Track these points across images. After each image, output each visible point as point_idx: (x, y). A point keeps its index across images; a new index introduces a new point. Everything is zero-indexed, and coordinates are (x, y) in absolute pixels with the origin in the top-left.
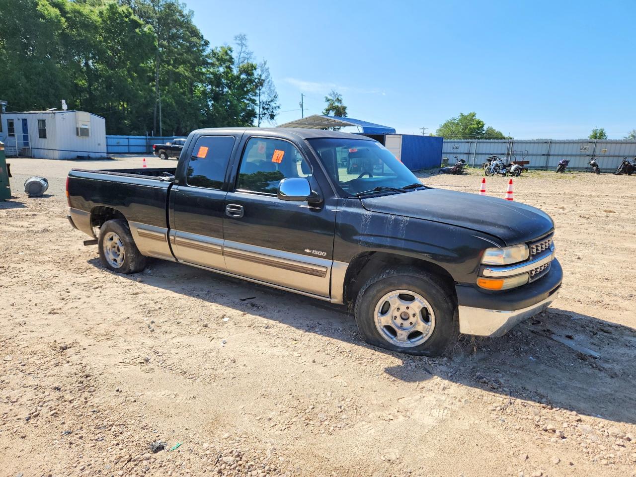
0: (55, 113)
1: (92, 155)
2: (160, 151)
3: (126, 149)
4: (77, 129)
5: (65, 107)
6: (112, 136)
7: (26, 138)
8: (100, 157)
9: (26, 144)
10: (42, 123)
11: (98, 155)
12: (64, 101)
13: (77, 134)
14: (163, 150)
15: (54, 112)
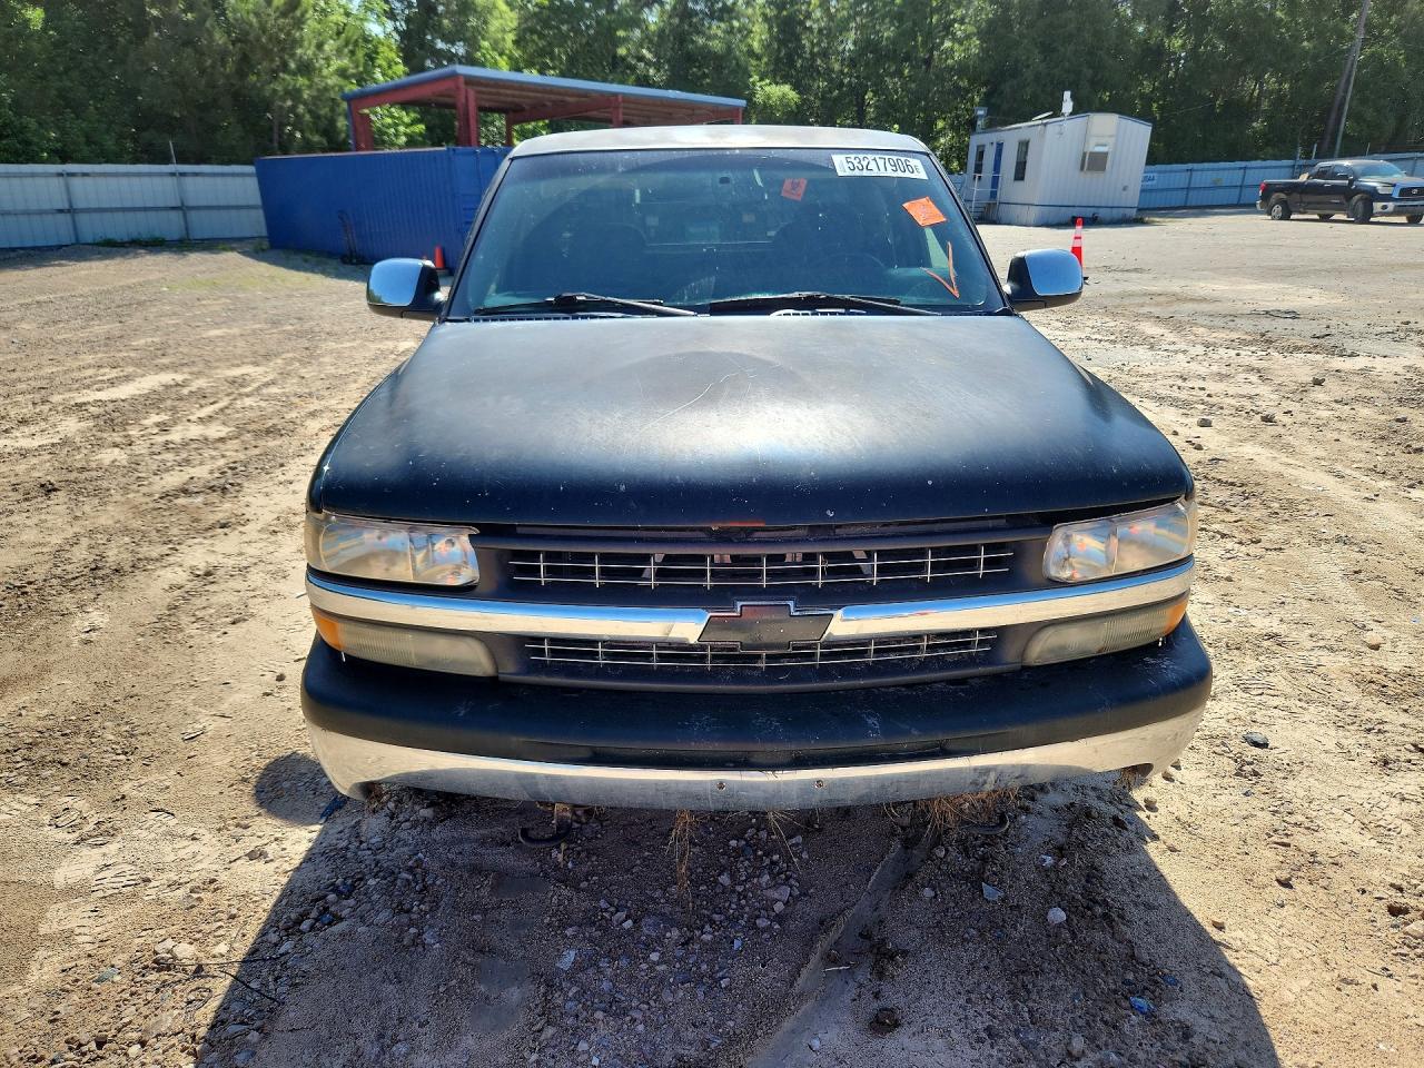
0: (1045, 125)
1: (1102, 213)
2: (1275, 196)
3: (1178, 198)
4: (1085, 154)
5: (1068, 106)
6: (1206, 165)
7: (995, 182)
8: (1120, 216)
9: (993, 195)
10: (1024, 146)
11: (1117, 214)
12: (1067, 94)
13: (1082, 168)
14: (1282, 196)
15: (1045, 121)
